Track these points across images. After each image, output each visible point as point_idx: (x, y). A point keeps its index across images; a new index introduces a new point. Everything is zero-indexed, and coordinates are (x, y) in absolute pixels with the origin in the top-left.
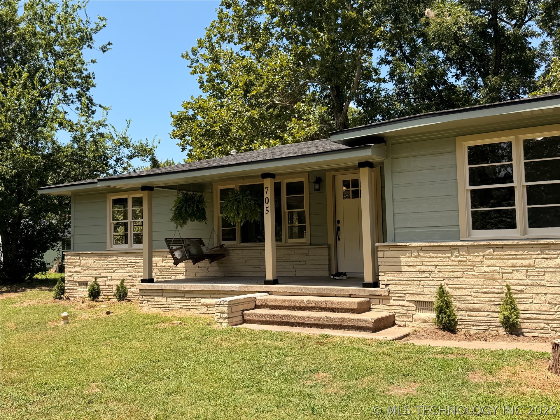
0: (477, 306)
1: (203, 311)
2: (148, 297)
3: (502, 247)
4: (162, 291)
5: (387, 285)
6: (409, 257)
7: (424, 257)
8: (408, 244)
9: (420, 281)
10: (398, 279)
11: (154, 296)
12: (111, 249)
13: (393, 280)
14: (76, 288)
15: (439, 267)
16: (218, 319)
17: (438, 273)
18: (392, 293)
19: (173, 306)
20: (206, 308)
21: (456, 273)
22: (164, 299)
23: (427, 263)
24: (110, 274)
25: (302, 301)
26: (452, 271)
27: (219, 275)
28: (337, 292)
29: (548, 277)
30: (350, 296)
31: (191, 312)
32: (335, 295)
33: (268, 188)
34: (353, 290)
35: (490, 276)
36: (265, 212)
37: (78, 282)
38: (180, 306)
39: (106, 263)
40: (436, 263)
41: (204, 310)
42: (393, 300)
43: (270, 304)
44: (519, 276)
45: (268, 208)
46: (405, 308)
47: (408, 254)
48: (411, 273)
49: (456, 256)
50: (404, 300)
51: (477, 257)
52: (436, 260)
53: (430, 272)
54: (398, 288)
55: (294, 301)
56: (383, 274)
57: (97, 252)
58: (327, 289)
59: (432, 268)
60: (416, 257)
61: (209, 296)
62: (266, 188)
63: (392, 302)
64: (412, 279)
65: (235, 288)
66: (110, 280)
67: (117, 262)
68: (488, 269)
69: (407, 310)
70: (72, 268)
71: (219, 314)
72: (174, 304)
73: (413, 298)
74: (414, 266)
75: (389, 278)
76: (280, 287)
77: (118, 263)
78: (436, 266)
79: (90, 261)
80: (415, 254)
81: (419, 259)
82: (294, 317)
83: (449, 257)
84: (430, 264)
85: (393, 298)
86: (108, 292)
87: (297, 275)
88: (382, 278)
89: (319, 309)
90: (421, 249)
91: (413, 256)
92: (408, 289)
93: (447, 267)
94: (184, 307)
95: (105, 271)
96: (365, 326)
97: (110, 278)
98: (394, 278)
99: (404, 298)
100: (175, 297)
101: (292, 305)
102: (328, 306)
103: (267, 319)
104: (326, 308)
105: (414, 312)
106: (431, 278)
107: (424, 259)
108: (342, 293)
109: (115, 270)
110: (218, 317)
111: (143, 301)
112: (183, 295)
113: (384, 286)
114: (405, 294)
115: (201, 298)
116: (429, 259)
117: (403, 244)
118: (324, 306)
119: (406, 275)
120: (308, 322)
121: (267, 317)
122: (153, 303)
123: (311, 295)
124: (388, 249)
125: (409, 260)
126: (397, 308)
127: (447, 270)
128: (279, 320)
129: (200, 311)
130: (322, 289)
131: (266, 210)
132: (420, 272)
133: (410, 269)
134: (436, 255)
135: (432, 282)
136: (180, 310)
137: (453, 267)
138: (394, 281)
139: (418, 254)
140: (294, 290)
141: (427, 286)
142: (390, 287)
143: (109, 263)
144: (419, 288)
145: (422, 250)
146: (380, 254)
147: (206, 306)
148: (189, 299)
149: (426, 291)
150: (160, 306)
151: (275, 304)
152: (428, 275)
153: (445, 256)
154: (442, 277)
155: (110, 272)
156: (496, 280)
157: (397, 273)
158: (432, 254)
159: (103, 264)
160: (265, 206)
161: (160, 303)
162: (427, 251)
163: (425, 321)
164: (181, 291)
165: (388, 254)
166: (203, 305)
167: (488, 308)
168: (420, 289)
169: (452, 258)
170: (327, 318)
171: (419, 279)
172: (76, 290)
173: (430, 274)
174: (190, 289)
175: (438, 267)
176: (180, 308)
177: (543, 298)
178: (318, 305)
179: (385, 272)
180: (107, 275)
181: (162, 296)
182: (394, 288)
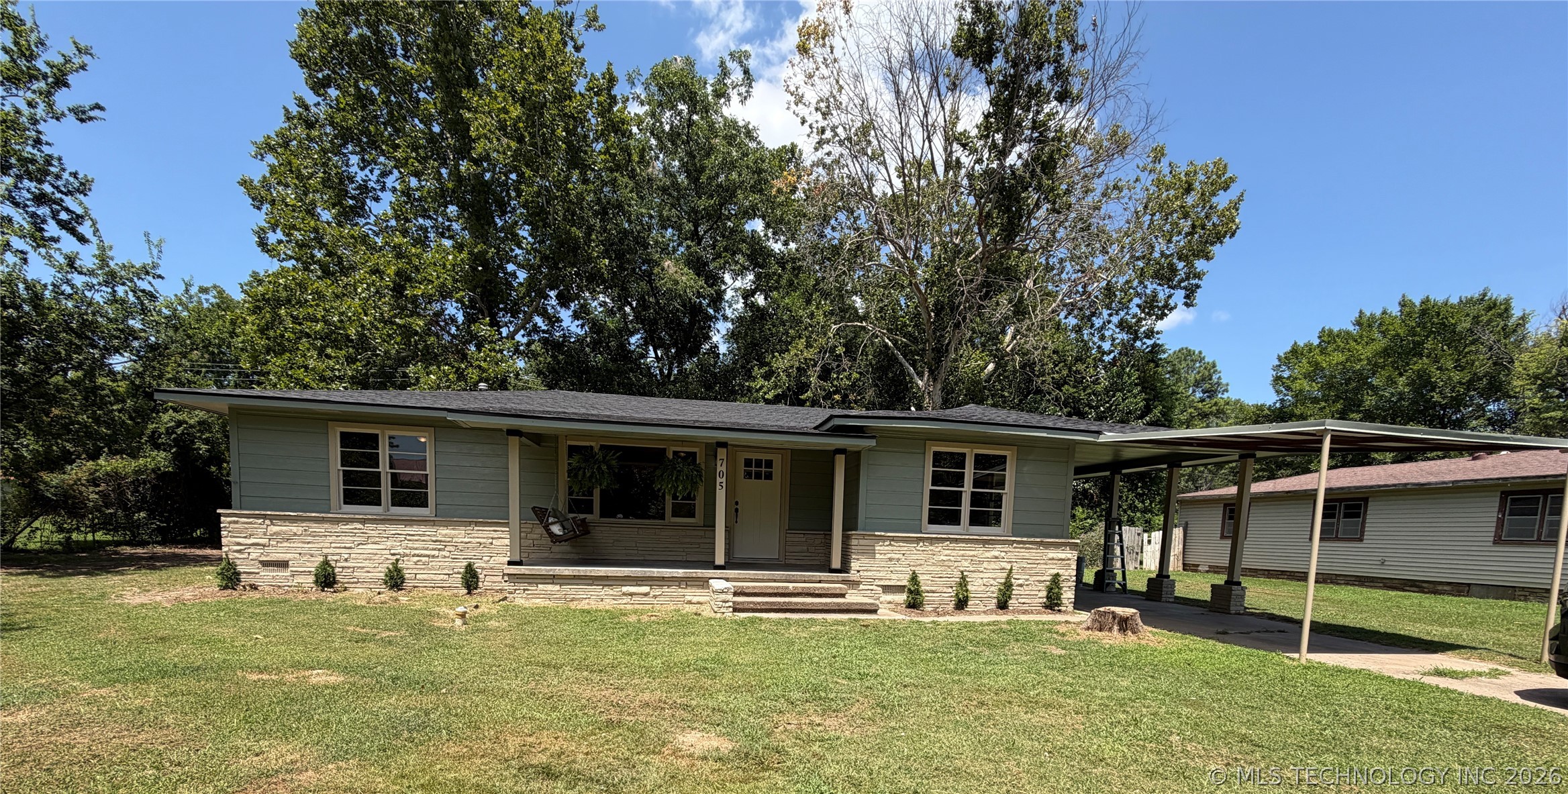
0: (933, 588)
1: (624, 601)
2: (526, 584)
3: (956, 540)
4: (553, 577)
5: (858, 571)
6: (882, 546)
7: (895, 546)
8: (882, 534)
9: (888, 568)
10: (869, 566)
11: (537, 584)
12: (339, 511)
13: (863, 567)
14: (257, 571)
18: (862, 578)
19: (572, 596)
20: (629, 598)
21: (924, 561)
22: (557, 587)
23: (897, 552)
24: (347, 551)
25: (787, 588)
26: (920, 560)
28: (808, 577)
29: (985, 565)
30: (820, 582)
32: (801, 581)
33: (723, 460)
34: (825, 576)
35: (946, 563)
36: (718, 487)
37: (261, 562)
39: (336, 533)
40: (905, 553)
41: (626, 599)
43: (747, 591)
44: (966, 564)
46: (873, 592)
47: (881, 544)
48: (881, 560)
49: (921, 547)
50: (873, 586)
51: (937, 548)
52: (904, 549)
53: (899, 560)
54: (869, 574)
55: (778, 588)
56: (854, 561)
57: (311, 515)
58: (797, 575)
59: (900, 556)
60: (888, 546)
61: (634, 583)
62: (720, 460)
63: (862, 587)
64: (882, 566)
65: (679, 575)
66: (346, 560)
67: (362, 533)
68: (945, 558)
69: (875, 593)
70: (245, 537)
72: (574, 593)
73: (882, 583)
74: (885, 554)
75: (860, 565)
77: (366, 534)
80: (888, 543)
81: (890, 548)
82: (796, 604)
83: (914, 547)
84: (899, 553)
85: (863, 584)
88: (855, 565)
89: (805, 596)
90: (893, 539)
91: (886, 545)
92: (878, 575)
93: (916, 556)
94: (592, 598)
95: (333, 545)
96: (872, 609)
97: (346, 556)
98: (865, 565)
99: (873, 584)
100: (577, 584)
101: (776, 591)
102: (814, 592)
104: (810, 594)
105: (880, 595)
107: (895, 548)
108: (813, 579)
109: (359, 544)
111: (516, 590)
112: (591, 582)
113: (854, 573)
114: (875, 580)
115: (622, 586)
116: (899, 549)
117: (877, 534)
118: (812, 592)
119: (877, 563)
122: (536, 593)
124: (860, 538)
125: (882, 548)
129: (620, 601)
131: (720, 486)
132: (890, 559)
133: (881, 557)
135: (900, 569)
136: (587, 601)
137: (921, 556)
138: (865, 568)
139: (890, 543)
141: (895, 572)
142: (861, 573)
143: (345, 533)
144: (886, 574)
146: (854, 542)
148: (601, 587)
149: (894, 576)
150: (548, 597)
152: (900, 563)
153: (912, 546)
154: (915, 565)
155: (345, 548)
156: (949, 567)
157: (868, 560)
158: (901, 544)
159: (327, 534)
160: (719, 480)
161: (549, 592)
162: (897, 541)
163: (890, 603)
164: (587, 577)
165: (862, 542)
166: (624, 594)
167: (941, 589)
168: (888, 576)
169: (917, 549)
172: (258, 573)
174: (605, 575)
176: (586, 599)
177: (980, 581)
178: (805, 591)
179: (858, 559)
180: (338, 551)
181: (553, 583)
182: (866, 573)
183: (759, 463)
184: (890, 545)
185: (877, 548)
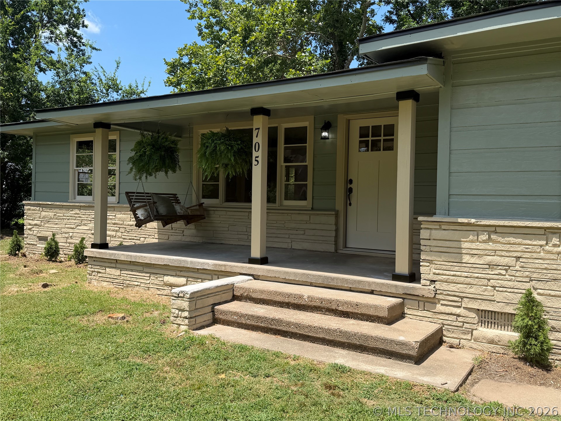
1: (165, 292)
2: (98, 267)
4: (115, 261)
5: (433, 281)
6: (472, 241)
7: (499, 242)
8: (473, 221)
9: (489, 280)
10: (452, 273)
11: (106, 267)
12: (74, 201)
13: (443, 275)
14: (35, 243)
15: (524, 260)
16: (175, 319)
17: (520, 269)
18: (441, 294)
19: (128, 282)
20: (170, 288)
21: (552, 271)
22: (117, 272)
23: (503, 253)
24: (71, 231)
25: (301, 297)
26: (546, 269)
27: (197, 240)
28: (352, 284)
30: (372, 292)
31: (150, 293)
32: (349, 289)
33: (259, 129)
34: (378, 284)
36: (254, 163)
37: (38, 237)
38: (136, 283)
39: (68, 216)
40: (519, 254)
41: (167, 290)
42: (442, 305)
43: (254, 295)
45: (257, 157)
46: (460, 319)
47: (471, 237)
48: (475, 266)
49: (555, 246)
50: (459, 307)
52: (519, 249)
53: (507, 267)
54: (452, 287)
56: (428, 264)
57: (58, 203)
58: (337, 279)
59: (511, 261)
60: (484, 242)
61: (174, 274)
62: (256, 129)
63: (439, 308)
64: (477, 275)
65: (209, 266)
66: (71, 237)
67: (79, 217)
69: (464, 322)
70: (32, 220)
71: (177, 312)
72: (129, 279)
73: (475, 305)
74: (480, 256)
75: (437, 271)
76: (270, 270)
77: (81, 217)
78: (518, 258)
79: (50, 214)
80: (484, 237)
81: (490, 246)
83: (541, 246)
84: (507, 254)
85: (442, 302)
86: (69, 250)
87: (293, 247)
88: (424, 270)
89: (326, 311)
90: (494, 230)
91: (479, 239)
92: (468, 291)
93: (537, 261)
94: (142, 285)
95: (66, 226)
96: (404, 352)
97: (71, 234)
98: (445, 272)
99: (459, 304)
100: (132, 271)
101: (287, 300)
102: (340, 308)
103: (248, 322)
104: (336, 310)
105: (475, 327)
106: (507, 276)
107: (499, 247)
108: (360, 287)
109: (77, 226)
110: (175, 315)
111: (93, 272)
112: (141, 268)
113: (428, 283)
114: (462, 298)
115: (164, 275)
116: (507, 248)
117: (465, 220)
118: (334, 308)
119: (466, 269)
120: (310, 334)
121: (248, 319)
122: (104, 275)
123: (314, 285)
124: (438, 227)
125: (474, 246)
126: (446, 317)
127: (537, 266)
128: (266, 325)
129: (162, 292)
130: (331, 278)
131: (256, 160)
132: (490, 266)
133: (473, 260)
134: (519, 240)
135: (510, 284)
136: (137, 288)
137: (548, 262)
138: (444, 277)
139: (489, 237)
140: (289, 276)
141: (501, 289)
142: (438, 285)
143: (72, 217)
144: (486, 290)
145: (496, 232)
146: (424, 234)
147: (170, 286)
148: (148, 275)
149: (498, 297)
150: (112, 280)
151: (261, 297)
152: (504, 272)
153: (535, 243)
154: (527, 277)
155: (71, 228)
157: (451, 264)
158: (512, 240)
159: (64, 217)
160: (255, 154)
161: (112, 277)
162: (503, 234)
163: (491, 342)
164: (139, 264)
165: (438, 234)
166: (166, 284)
168: (489, 293)
169: (547, 248)
170: (340, 332)
171: (489, 276)
172: (36, 245)
173: (506, 270)
174: (149, 262)
175: (521, 260)
176: (137, 285)
178: (325, 305)
179: (430, 262)
180: (68, 230)
181: (115, 268)
182: (445, 286)
183: (376, 130)
184: (490, 239)
185: (465, 245)
